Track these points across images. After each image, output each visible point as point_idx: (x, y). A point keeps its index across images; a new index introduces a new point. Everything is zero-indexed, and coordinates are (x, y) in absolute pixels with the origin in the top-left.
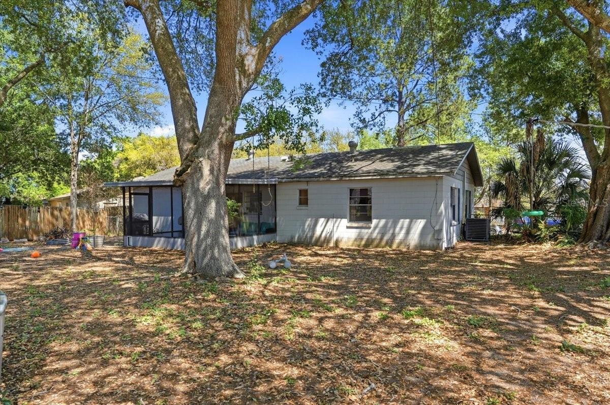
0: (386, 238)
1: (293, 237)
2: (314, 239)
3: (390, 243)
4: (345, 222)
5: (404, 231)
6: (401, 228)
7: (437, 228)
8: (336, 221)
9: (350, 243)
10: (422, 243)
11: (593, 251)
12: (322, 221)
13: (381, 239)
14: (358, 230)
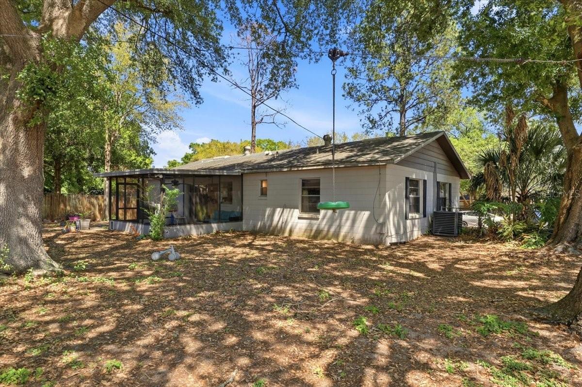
0: (332, 230)
1: (255, 226)
2: (271, 228)
3: (336, 235)
4: (297, 213)
5: (349, 223)
6: (347, 219)
7: (381, 220)
8: (290, 211)
9: (301, 233)
10: (366, 237)
11: (558, 257)
12: (279, 210)
13: (328, 231)
14: (308, 221)
